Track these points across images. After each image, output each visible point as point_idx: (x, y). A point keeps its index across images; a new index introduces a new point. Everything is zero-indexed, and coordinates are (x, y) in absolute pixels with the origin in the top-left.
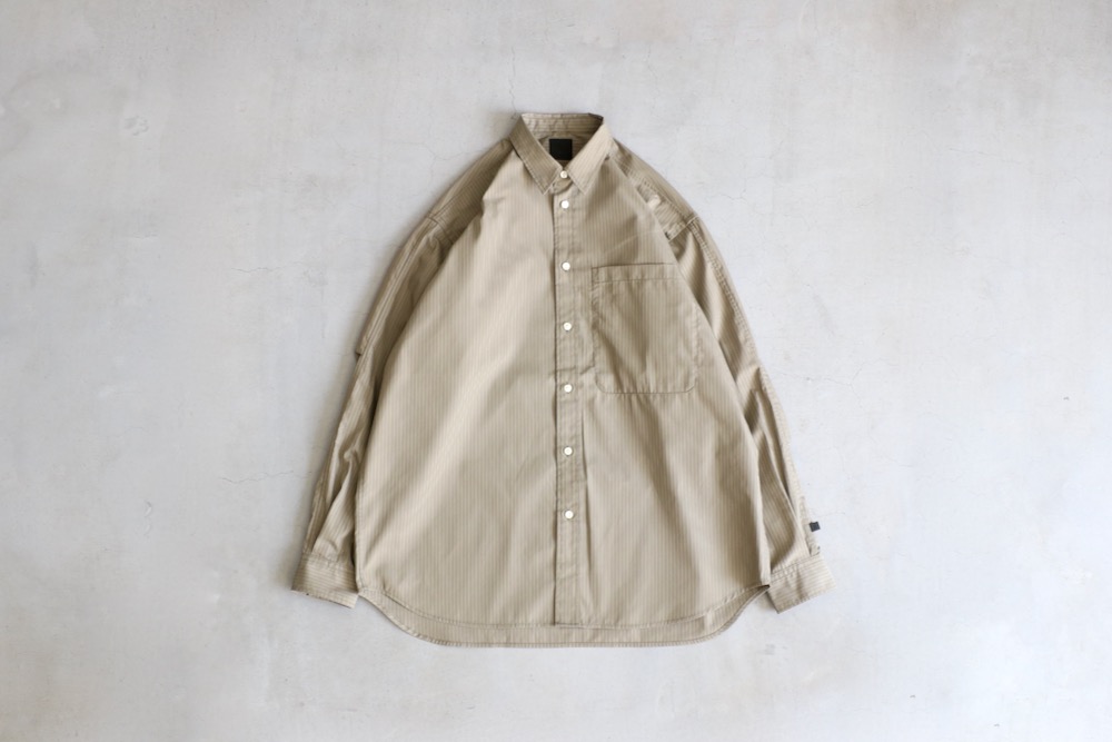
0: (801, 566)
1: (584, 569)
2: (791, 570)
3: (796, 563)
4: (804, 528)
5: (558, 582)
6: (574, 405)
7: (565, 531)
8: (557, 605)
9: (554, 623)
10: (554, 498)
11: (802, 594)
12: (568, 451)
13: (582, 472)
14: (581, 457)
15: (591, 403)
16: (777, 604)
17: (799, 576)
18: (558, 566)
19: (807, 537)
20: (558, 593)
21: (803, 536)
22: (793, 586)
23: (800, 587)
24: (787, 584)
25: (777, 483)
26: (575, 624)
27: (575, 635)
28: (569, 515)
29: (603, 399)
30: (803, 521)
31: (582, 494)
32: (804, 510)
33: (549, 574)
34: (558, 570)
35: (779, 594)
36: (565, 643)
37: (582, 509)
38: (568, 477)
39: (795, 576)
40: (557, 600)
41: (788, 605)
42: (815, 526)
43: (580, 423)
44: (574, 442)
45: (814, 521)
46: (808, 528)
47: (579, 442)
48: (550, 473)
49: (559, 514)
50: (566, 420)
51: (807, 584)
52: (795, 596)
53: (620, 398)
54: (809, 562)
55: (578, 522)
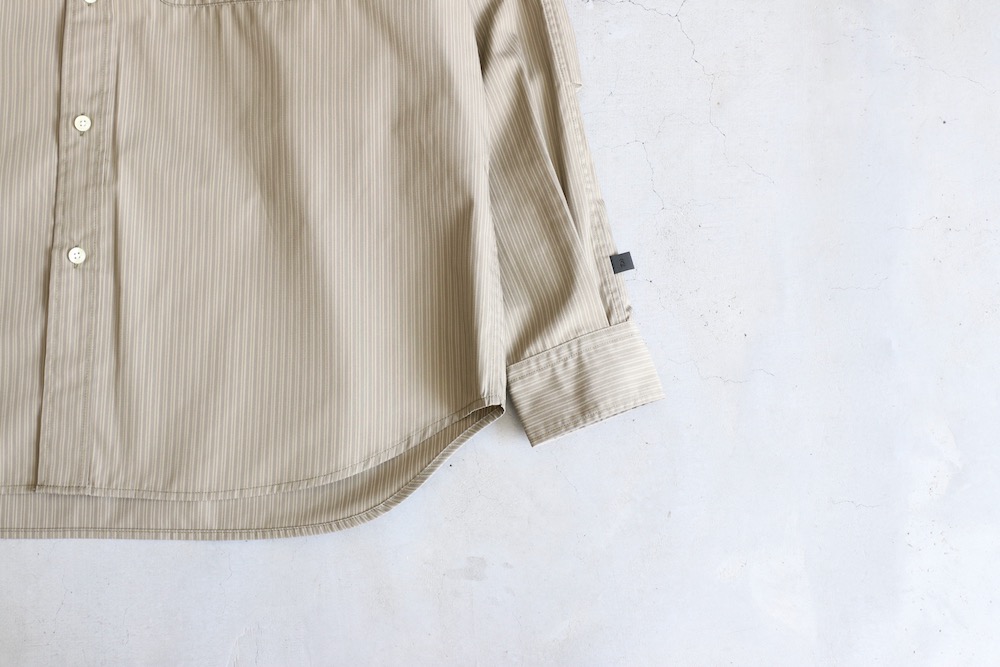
0: (586, 344)
1: (104, 370)
2: (565, 353)
3: (577, 337)
4: (598, 263)
5: (47, 397)
6: (100, 31)
7: (67, 290)
8: (43, 446)
9: (34, 485)
10: (46, 220)
11: (585, 406)
12: (83, 123)
13: (107, 167)
14: (108, 136)
15: (137, 29)
16: (530, 424)
17: (580, 365)
18: (49, 363)
19: (604, 283)
20: (45, 420)
21: (596, 281)
22: (569, 387)
23: (582, 390)
24: (555, 383)
25: (543, 165)
26: (77, 490)
27: (78, 513)
28: (77, 255)
29: (163, 18)
30: (598, 249)
31: (106, 211)
32: (600, 226)
33: (30, 381)
34: (48, 372)
35: (537, 402)
36: (58, 529)
37: (106, 244)
38: (78, 178)
39: (572, 365)
40: (45, 435)
41: (554, 428)
42: (622, 262)
43: (113, 67)
44: (96, 106)
45: (620, 252)
46: (608, 263)
47: (105, 104)
48: (43, 170)
49: (55, 254)
50: (82, 61)
51: (597, 384)
52: (570, 409)
53: (198, 15)
54: (605, 338)
55: (95, 271)
